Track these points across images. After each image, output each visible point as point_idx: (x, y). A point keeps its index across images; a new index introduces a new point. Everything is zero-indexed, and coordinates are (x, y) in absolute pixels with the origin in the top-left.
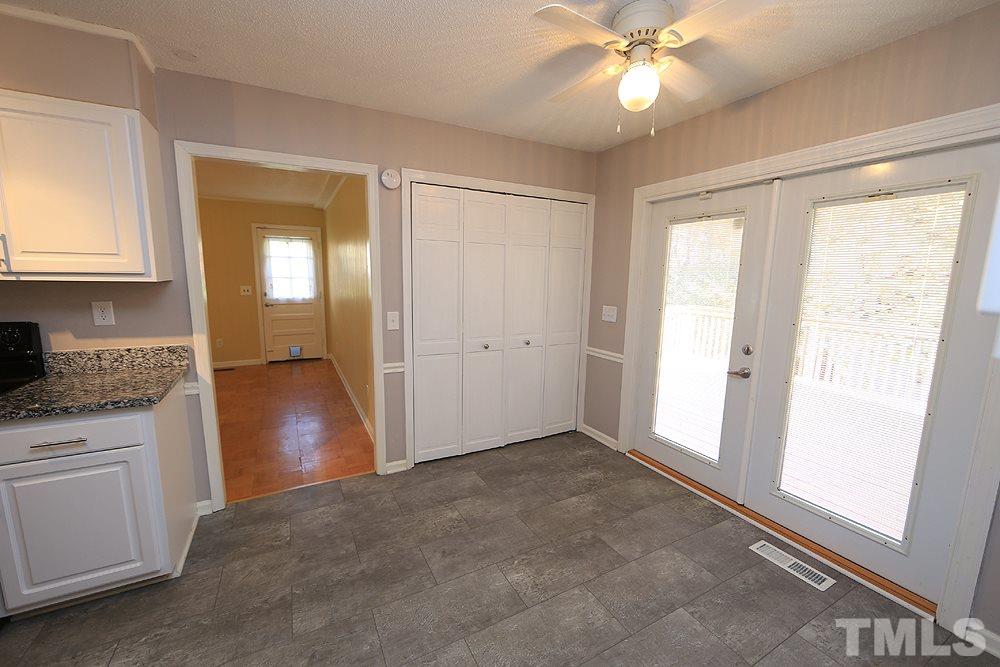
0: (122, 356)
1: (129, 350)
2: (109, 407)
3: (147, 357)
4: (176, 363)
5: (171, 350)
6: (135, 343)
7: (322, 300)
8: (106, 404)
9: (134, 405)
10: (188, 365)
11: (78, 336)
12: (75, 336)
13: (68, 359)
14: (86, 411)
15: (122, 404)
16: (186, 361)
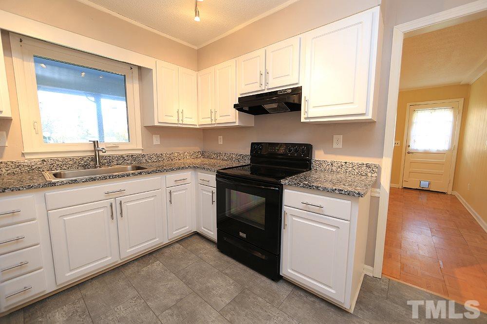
0: (342, 165)
1: (346, 163)
2: (337, 192)
3: (354, 168)
4: (369, 174)
5: (368, 166)
6: (350, 159)
7: (456, 151)
8: (336, 189)
9: (349, 194)
10: (376, 177)
11: (326, 153)
12: (325, 153)
13: (320, 163)
14: (326, 191)
15: (343, 192)
16: (375, 175)
